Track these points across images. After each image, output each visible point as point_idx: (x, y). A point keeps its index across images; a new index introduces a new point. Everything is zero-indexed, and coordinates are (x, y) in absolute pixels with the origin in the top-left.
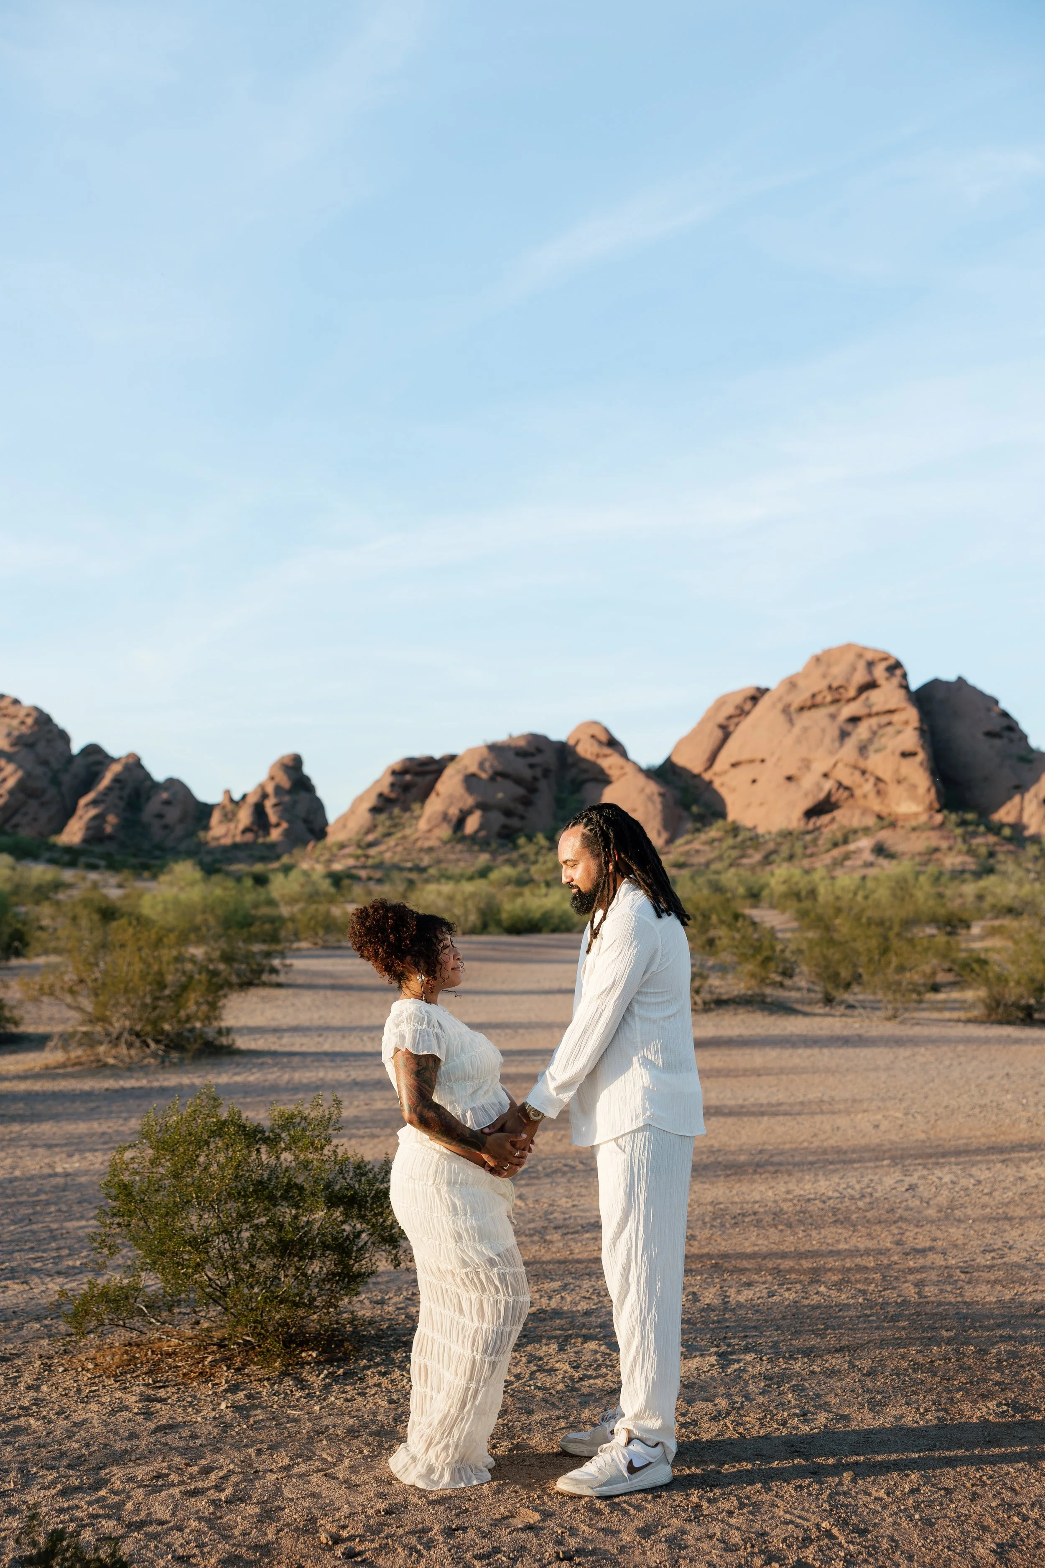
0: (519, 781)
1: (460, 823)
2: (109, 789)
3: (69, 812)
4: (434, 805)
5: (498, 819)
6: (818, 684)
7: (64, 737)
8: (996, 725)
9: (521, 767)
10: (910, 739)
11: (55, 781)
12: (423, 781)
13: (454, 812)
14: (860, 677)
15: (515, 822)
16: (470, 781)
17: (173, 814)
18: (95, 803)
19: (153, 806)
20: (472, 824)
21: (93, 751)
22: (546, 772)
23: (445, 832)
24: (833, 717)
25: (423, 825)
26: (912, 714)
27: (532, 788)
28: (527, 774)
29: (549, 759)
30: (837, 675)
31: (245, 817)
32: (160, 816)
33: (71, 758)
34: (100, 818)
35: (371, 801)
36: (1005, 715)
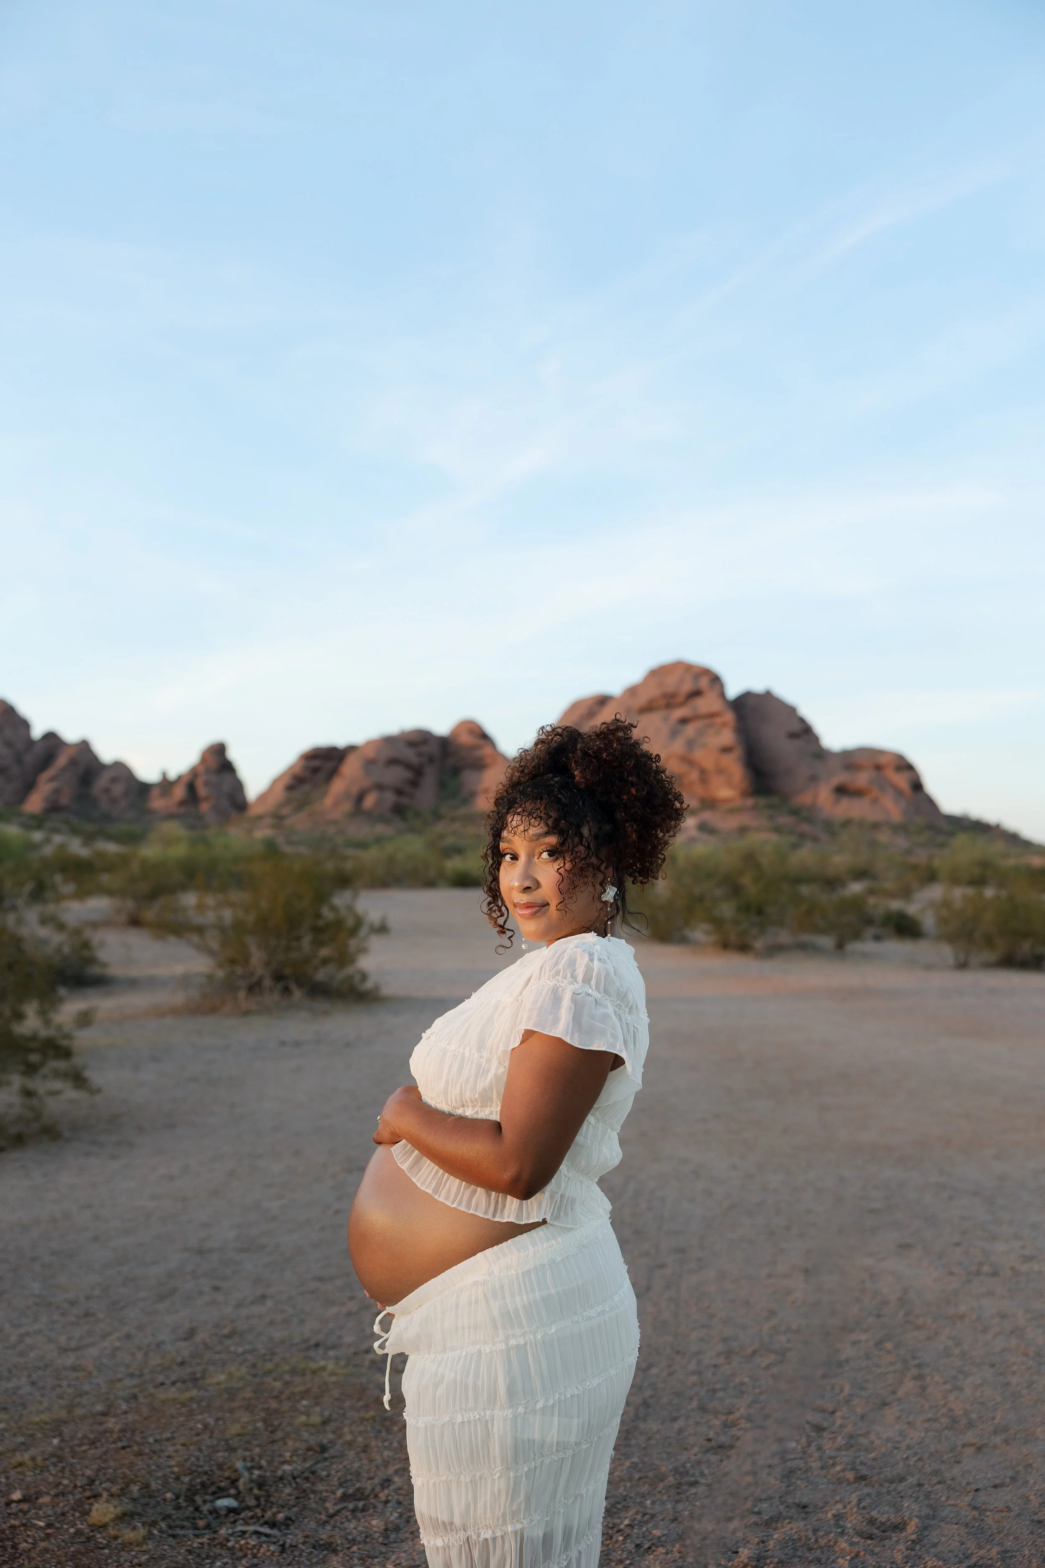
0: (408, 766)
1: (360, 798)
2: (64, 770)
3: (29, 786)
4: (338, 786)
5: (390, 798)
6: (653, 692)
7: (25, 725)
8: (796, 727)
9: (410, 755)
10: (727, 737)
11: (19, 760)
12: (329, 765)
13: (355, 790)
14: (687, 686)
15: (404, 800)
16: (369, 763)
17: (118, 790)
18: (52, 779)
19: (102, 782)
20: (369, 801)
21: (51, 737)
22: (431, 760)
23: (348, 807)
24: (666, 719)
25: (328, 801)
26: (729, 717)
27: (418, 772)
28: (415, 760)
29: (433, 749)
30: (671, 684)
31: (179, 793)
32: (107, 791)
33: (31, 743)
34: (57, 792)
35: (287, 781)
36: (802, 721)
